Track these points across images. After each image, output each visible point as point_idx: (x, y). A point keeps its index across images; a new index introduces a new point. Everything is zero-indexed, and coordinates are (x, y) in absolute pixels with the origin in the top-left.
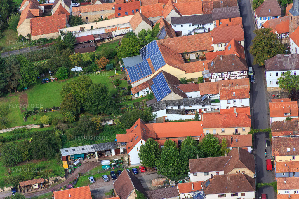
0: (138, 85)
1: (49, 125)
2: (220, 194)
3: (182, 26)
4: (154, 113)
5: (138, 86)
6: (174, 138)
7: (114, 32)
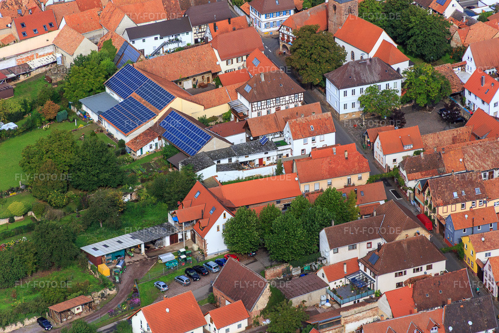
0: (136, 136)
1: (22, 217)
2: (398, 272)
3: (144, 41)
4: (199, 173)
5: (136, 138)
6: (256, 205)
7: (32, 63)
